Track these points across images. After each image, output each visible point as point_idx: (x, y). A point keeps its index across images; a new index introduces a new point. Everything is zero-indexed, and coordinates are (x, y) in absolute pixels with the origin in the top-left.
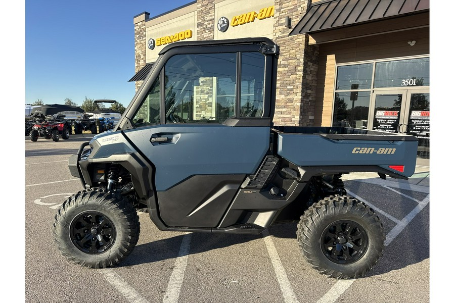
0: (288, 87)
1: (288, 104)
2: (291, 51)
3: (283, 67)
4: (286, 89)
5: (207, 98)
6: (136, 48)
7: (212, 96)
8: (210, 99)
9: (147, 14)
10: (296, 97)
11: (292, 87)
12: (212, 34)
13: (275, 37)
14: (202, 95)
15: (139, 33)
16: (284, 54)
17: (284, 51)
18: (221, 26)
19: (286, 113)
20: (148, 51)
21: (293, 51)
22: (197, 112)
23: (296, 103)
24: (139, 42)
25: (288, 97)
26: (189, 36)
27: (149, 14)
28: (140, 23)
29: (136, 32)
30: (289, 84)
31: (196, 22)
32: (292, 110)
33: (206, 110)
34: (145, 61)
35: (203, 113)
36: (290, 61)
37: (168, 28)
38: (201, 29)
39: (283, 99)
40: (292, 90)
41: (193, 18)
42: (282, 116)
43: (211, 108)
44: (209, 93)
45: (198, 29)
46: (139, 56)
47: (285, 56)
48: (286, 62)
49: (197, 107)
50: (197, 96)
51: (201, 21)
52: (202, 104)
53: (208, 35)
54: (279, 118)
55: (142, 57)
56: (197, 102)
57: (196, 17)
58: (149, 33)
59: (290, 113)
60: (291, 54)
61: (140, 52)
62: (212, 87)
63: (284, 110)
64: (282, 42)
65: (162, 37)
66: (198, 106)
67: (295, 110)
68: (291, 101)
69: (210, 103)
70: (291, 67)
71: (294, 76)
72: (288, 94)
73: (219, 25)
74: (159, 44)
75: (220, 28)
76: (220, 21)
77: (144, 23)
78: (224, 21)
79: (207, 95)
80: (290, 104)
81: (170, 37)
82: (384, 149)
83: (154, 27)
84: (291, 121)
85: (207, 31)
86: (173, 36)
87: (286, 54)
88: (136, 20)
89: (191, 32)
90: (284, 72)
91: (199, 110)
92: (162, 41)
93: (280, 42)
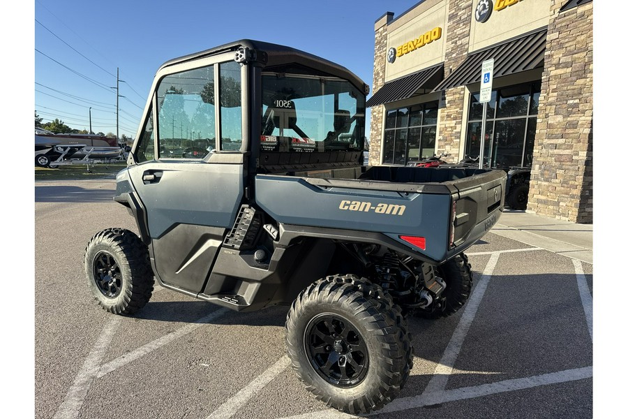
0: (571, 102)
1: (567, 131)
2: (579, 39)
3: (563, 67)
4: (566, 106)
5: (454, 125)
6: (375, 64)
7: (461, 123)
8: (458, 126)
9: (390, 15)
10: (583, 118)
11: (577, 101)
12: (467, 29)
13: (554, 17)
14: (447, 122)
15: (380, 42)
16: (567, 45)
17: (567, 40)
18: (479, 13)
19: (564, 147)
20: (389, 65)
21: (583, 37)
22: (439, 147)
23: (581, 130)
24: (379, 55)
25: (569, 119)
26: (436, 36)
27: (393, 14)
28: (382, 29)
29: (376, 41)
30: (572, 97)
31: (448, 13)
32: (574, 141)
33: (452, 144)
34: (383, 79)
35: (448, 147)
36: (576, 56)
37: (412, 29)
38: (454, 23)
39: (559, 123)
40: (576, 105)
41: (444, 9)
42: (556, 151)
43: (458, 140)
44: (458, 118)
45: (449, 24)
46: (378, 73)
47: (568, 49)
48: (569, 59)
49: (439, 140)
50: (442, 123)
51: (454, 11)
52: (446, 135)
53: (461, 31)
54: (552, 155)
55: (381, 74)
56: (441, 132)
57: (448, 6)
58: (391, 40)
59: (571, 147)
60: (578, 42)
61: (378, 68)
62: (462, 108)
63: (561, 141)
64: (563, 24)
65: (403, 43)
66: (441, 137)
67: (579, 142)
68: (574, 125)
69: (458, 133)
70: (577, 65)
71: (581, 81)
72: (569, 114)
73: (477, 12)
74: (400, 54)
75: (478, 17)
76: (479, 6)
77: (386, 27)
78: (484, 5)
79: (455, 121)
80: (571, 131)
81: (413, 42)
82: (386, 205)
83: (396, 32)
84: (572, 160)
85: (461, 25)
86: (418, 40)
87: (570, 43)
88: (377, 25)
89: (440, 30)
90: (564, 77)
91: (443, 143)
92: (403, 49)
93: (560, 25)
